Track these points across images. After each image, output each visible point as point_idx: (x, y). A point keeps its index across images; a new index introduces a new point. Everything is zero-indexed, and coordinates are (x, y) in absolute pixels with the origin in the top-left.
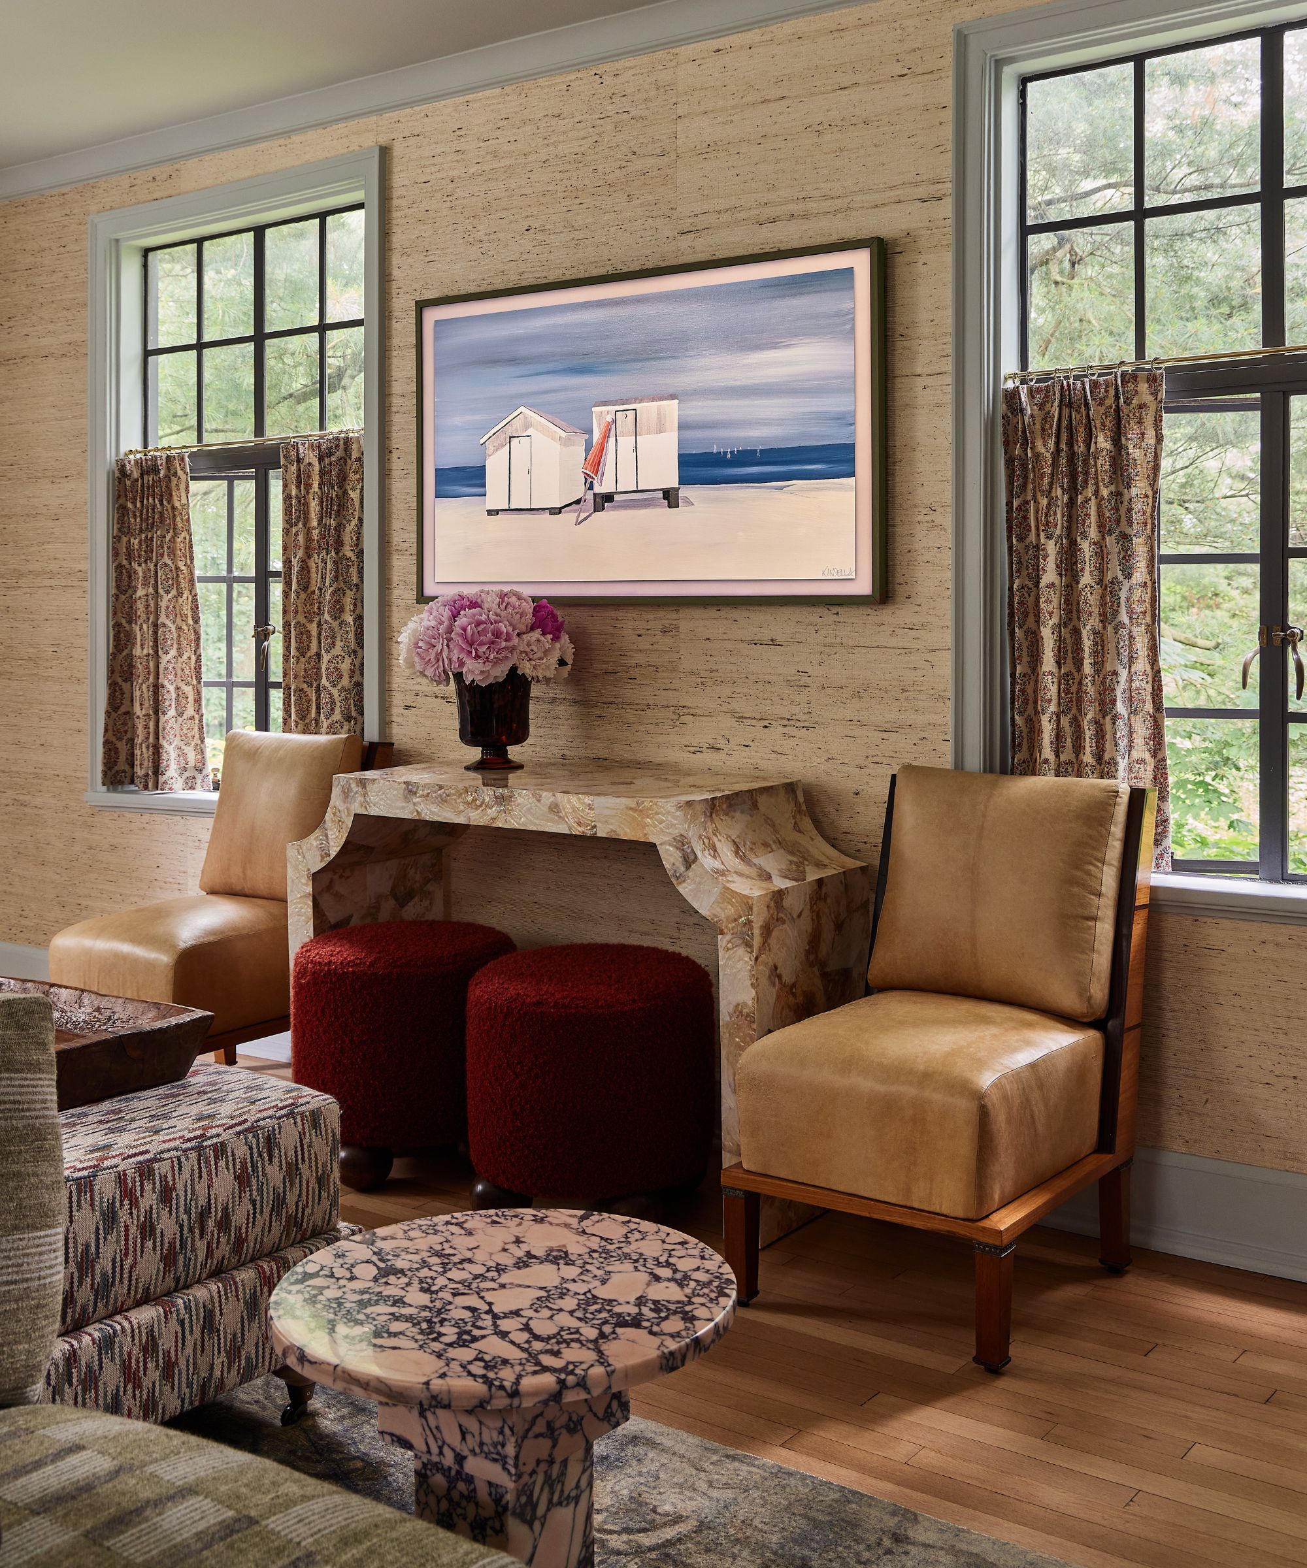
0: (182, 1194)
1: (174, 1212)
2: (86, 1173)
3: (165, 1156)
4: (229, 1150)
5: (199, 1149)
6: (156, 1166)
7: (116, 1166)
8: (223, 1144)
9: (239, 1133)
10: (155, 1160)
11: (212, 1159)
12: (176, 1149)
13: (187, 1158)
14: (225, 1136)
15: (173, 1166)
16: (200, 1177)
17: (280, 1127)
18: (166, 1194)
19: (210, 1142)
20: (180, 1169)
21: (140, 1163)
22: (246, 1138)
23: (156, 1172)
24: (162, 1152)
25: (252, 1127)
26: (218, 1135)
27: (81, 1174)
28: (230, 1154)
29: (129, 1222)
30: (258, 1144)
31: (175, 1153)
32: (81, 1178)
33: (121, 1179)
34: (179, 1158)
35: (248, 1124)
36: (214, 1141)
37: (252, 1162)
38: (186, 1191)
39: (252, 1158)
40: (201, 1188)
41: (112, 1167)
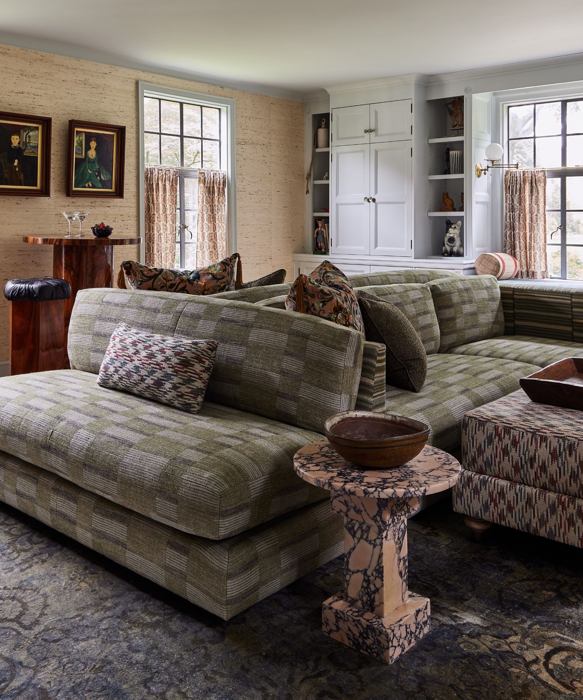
0: (522, 446)
1: (518, 451)
2: (483, 420)
3: (517, 429)
4: (548, 441)
5: (534, 434)
6: (512, 431)
7: (496, 423)
8: (546, 437)
9: (556, 437)
10: (512, 428)
11: (539, 440)
12: (524, 429)
13: (527, 434)
14: (548, 435)
15: (519, 434)
16: (531, 444)
17: (578, 444)
18: (515, 443)
19: (539, 433)
20: (523, 437)
21: (506, 426)
22: (558, 440)
23: (512, 433)
24: (517, 427)
25: (564, 437)
26: (545, 433)
27: (482, 419)
28: (548, 442)
29: (498, 445)
30: (564, 445)
31: (522, 430)
32: (481, 421)
33: (496, 428)
34: (523, 433)
35: (563, 436)
36: (542, 434)
37: (560, 451)
38: (524, 446)
39: (560, 449)
40: (532, 448)
41: (494, 423)
